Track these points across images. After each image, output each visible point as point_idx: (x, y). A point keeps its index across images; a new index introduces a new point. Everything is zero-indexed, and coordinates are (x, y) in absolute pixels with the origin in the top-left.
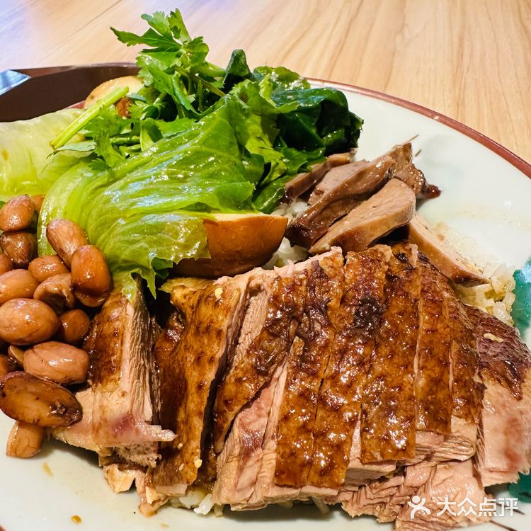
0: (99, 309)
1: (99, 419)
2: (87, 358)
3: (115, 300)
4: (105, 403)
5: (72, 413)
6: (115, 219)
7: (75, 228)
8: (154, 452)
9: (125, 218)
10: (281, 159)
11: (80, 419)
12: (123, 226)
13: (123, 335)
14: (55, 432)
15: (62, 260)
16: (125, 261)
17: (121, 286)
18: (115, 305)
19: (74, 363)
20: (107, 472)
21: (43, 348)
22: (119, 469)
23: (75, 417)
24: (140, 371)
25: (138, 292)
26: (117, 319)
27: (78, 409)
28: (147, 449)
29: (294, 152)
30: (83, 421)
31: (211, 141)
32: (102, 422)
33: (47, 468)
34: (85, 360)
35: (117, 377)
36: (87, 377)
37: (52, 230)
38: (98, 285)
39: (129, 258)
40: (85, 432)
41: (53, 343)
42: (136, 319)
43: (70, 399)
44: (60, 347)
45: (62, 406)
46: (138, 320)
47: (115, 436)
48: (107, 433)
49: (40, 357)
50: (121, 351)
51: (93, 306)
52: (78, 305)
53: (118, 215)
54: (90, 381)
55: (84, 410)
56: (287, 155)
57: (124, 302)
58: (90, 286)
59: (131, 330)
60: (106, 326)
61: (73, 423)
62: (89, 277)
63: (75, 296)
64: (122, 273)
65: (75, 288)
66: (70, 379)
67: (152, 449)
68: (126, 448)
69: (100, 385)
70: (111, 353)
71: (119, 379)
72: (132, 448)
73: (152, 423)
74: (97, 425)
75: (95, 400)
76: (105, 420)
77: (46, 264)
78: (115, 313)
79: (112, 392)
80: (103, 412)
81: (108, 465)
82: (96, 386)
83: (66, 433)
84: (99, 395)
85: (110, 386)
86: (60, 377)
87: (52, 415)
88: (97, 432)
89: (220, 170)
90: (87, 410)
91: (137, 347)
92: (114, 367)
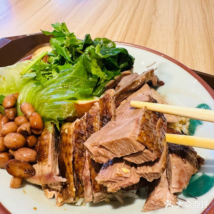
0: (40, 135)
1: (41, 175)
2: (36, 153)
3: (45, 132)
4: (43, 169)
5: (32, 172)
6: (44, 103)
7: (30, 105)
8: (60, 185)
9: (47, 102)
10: (104, 75)
11: (35, 174)
12: (47, 105)
13: (48, 145)
14: (26, 179)
15: (26, 118)
16: (48, 118)
17: (47, 127)
18: (45, 134)
19: (32, 155)
20: (45, 192)
21: (21, 150)
22: (49, 191)
23: (33, 174)
24: (54, 157)
25: (53, 129)
26: (46, 139)
27: (34, 171)
28: (58, 184)
29: (109, 72)
30: (36, 175)
31: (77, 73)
32: (42, 175)
33: (24, 191)
34: (36, 154)
35: (47, 160)
36: (36, 160)
37: (22, 107)
38: (39, 127)
39: (49, 117)
40: (37, 179)
41: (24, 148)
42: (53, 139)
43: (31, 168)
44: (27, 150)
45: (29, 170)
46: (54, 139)
47: (46, 180)
48: (44, 179)
49: (20, 154)
50: (48, 151)
51: (38, 134)
52: (32, 134)
53: (45, 101)
54: (37, 161)
55: (36, 171)
56: (107, 74)
57: (48, 133)
58: (36, 127)
59: (51, 143)
60: (42, 142)
61: (32, 176)
62: (36, 124)
63: (31, 131)
64: (47, 122)
65: (31, 128)
66: (30, 161)
67: (59, 184)
68: (50, 184)
69: (41, 162)
70: (44, 151)
71: (47, 161)
72: (52, 184)
73: (59, 176)
74: (40, 177)
75: (39, 167)
76: (43, 175)
77: (21, 119)
78: (45, 137)
79: (45, 165)
80: (42, 172)
81: (45, 189)
82: (40, 163)
83: (30, 179)
84: (41, 166)
85: (44, 163)
86: (27, 160)
87: (25, 173)
88: (40, 179)
89: (80, 84)
90: (37, 171)
91: (53, 149)
92: (45, 157)
